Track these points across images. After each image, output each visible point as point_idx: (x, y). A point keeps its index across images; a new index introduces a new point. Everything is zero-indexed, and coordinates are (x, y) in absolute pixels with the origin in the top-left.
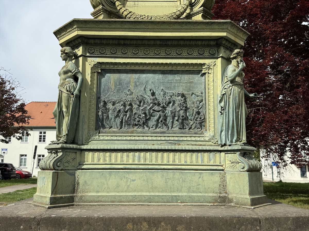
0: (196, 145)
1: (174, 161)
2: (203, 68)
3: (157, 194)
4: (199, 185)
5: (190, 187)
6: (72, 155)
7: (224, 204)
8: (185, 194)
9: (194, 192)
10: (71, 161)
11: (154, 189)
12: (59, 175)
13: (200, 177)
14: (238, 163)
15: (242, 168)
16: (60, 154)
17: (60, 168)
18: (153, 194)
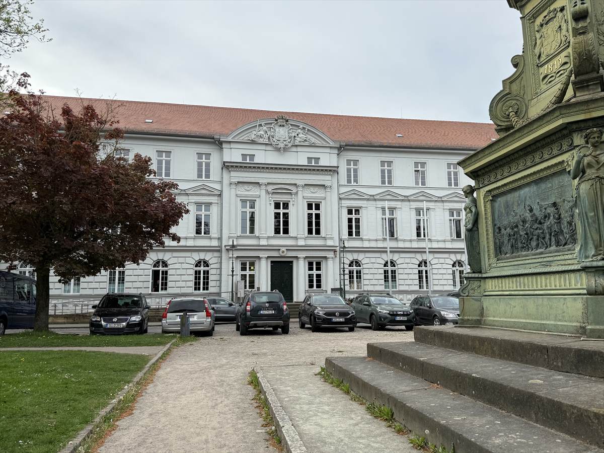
1: (546, 285)
4: (564, 312)
5: (556, 315)
6: (476, 283)
8: (552, 322)
9: (560, 320)
10: (476, 288)
11: (529, 316)
12: (465, 300)
18: (528, 321)
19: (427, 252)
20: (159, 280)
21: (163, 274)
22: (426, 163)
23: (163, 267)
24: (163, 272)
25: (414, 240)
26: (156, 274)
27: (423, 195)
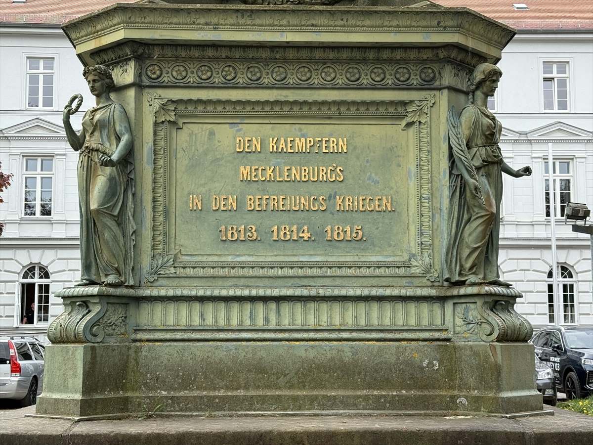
19: (554, 247)
20: (34, 302)
21: (40, 291)
22: (568, 62)
23: (41, 277)
24: (40, 286)
25: (539, 224)
26: (28, 291)
27: (559, 129)
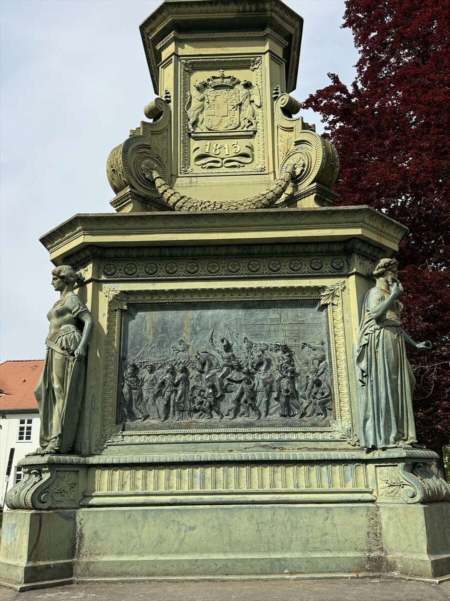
0: (316, 449)
1: (273, 484)
2: (321, 296)
3: (241, 556)
4: (326, 534)
5: (307, 540)
6: (70, 478)
7: (378, 574)
8: (298, 555)
9: (315, 550)
10: (67, 489)
11: (233, 545)
12: (44, 518)
13: (327, 518)
14: (402, 486)
15: (411, 496)
16: (46, 476)
17: (46, 506)
18: (231, 556)
